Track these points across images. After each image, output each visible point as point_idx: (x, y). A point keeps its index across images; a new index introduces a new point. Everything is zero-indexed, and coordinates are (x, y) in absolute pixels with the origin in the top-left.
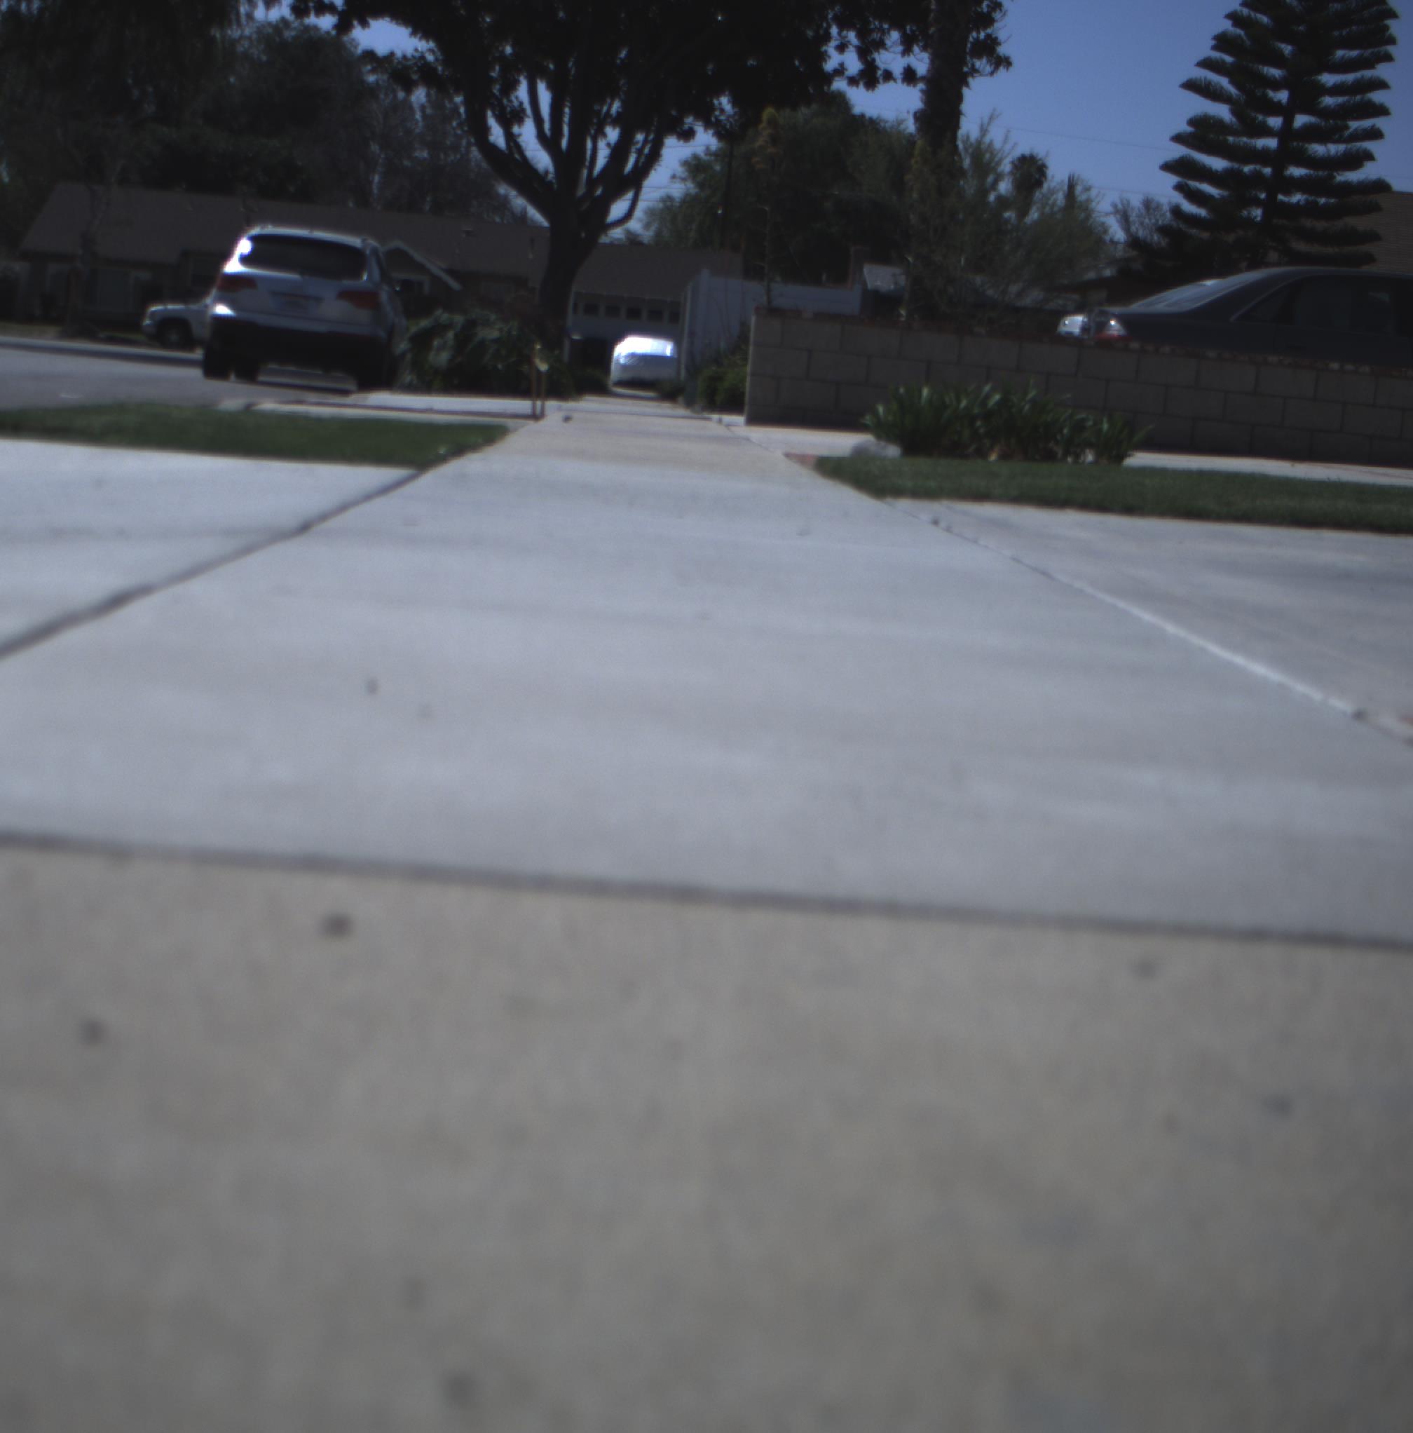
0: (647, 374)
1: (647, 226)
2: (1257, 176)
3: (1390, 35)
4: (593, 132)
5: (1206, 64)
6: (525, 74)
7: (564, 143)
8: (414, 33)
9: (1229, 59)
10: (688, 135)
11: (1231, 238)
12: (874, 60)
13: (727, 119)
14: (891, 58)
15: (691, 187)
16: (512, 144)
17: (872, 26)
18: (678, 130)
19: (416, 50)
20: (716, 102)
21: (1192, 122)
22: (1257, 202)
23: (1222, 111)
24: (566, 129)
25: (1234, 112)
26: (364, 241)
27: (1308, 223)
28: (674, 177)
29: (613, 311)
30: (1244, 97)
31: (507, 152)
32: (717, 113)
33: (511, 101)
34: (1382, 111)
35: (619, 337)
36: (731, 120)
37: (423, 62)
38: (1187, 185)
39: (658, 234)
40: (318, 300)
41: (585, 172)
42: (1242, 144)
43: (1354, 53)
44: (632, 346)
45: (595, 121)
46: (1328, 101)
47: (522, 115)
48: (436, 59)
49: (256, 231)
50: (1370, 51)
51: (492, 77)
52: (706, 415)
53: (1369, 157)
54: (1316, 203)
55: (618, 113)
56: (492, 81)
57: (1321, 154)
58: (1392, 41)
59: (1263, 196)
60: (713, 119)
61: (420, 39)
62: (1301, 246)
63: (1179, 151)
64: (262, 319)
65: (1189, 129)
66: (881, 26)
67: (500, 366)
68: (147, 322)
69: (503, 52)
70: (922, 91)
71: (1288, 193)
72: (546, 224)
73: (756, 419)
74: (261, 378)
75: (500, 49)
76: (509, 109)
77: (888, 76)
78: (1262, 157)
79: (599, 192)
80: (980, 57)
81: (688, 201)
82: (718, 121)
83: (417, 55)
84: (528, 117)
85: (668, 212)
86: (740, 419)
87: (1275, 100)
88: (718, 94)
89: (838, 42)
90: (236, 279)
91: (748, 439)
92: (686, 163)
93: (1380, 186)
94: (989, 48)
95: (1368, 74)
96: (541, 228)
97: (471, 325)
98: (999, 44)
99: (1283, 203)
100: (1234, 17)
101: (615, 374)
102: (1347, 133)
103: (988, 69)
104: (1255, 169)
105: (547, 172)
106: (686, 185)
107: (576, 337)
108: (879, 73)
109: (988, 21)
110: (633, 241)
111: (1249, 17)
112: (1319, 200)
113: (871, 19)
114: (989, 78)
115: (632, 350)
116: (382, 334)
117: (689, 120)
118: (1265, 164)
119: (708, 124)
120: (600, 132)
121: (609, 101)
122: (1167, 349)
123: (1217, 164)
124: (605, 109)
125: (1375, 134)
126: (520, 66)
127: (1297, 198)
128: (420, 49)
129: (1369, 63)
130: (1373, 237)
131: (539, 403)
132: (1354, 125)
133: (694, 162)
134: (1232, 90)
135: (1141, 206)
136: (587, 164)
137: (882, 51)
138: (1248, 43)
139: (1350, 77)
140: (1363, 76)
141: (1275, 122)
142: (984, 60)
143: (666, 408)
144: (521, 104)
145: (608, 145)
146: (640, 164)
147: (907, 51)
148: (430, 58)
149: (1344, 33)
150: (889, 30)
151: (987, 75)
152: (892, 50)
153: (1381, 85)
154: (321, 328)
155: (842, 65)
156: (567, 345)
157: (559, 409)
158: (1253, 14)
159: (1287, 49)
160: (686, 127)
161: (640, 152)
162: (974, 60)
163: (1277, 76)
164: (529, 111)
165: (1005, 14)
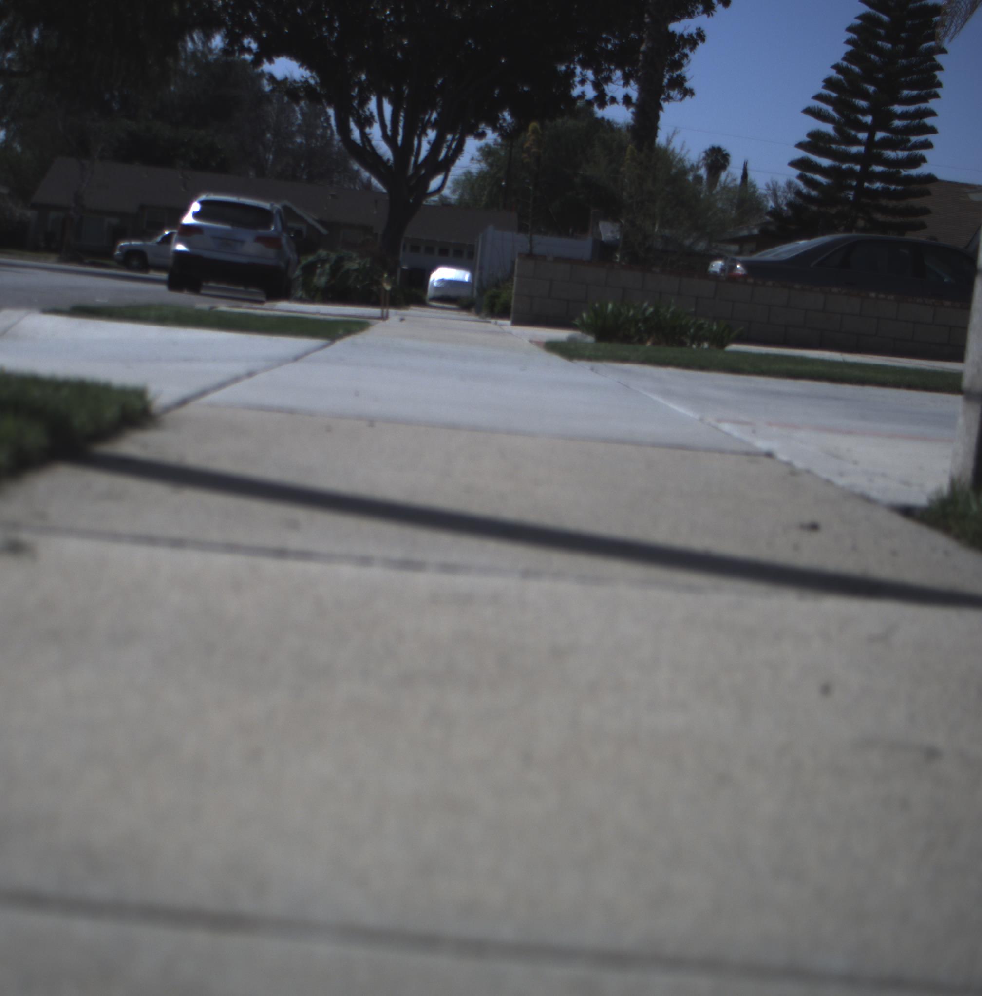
0: (452, 293)
1: (454, 192)
2: (851, 171)
3: (938, 81)
4: (418, 132)
5: (819, 97)
6: (374, 93)
7: (400, 139)
8: (301, 66)
9: (834, 94)
10: (481, 135)
11: (833, 211)
12: (604, 90)
13: (508, 126)
14: (616, 88)
15: (484, 165)
16: (365, 140)
17: (604, 67)
18: (475, 132)
19: (303, 77)
20: (500, 115)
21: (811, 135)
22: (851, 187)
23: (828, 128)
24: (401, 131)
25: (836, 129)
26: (272, 205)
27: (884, 202)
28: (472, 159)
29: (429, 250)
30: (843, 120)
31: (361, 145)
32: (501, 121)
33: (364, 112)
34: (933, 130)
35: (433, 268)
36: (510, 126)
37: (307, 84)
38: (805, 176)
39: (461, 197)
40: (242, 242)
41: (413, 159)
42: (841, 150)
43: (915, 92)
44: (442, 274)
45: (420, 125)
46: (897, 123)
47: (372, 120)
48: (316, 83)
49: (203, 197)
50: (925, 91)
51: (352, 95)
52: (488, 319)
53: (923, 160)
54: (888, 189)
55: (435, 119)
56: (353, 98)
57: (893, 157)
58: (939, 85)
59: (855, 184)
60: (498, 125)
61: (306, 69)
62: (879, 217)
63: (801, 154)
64: (206, 254)
65: (808, 140)
66: (609, 68)
67: (358, 287)
68: (118, 252)
69: (360, 78)
70: (633, 113)
71: (871, 181)
72: (384, 191)
73: (517, 322)
74: (203, 292)
75: (358, 76)
76: (363, 116)
77: (613, 100)
78: (855, 158)
79: (423, 172)
80: (673, 89)
81: (482, 175)
82: (501, 126)
83: (303, 80)
84: (376, 122)
85: (469, 182)
86: (508, 322)
87: (864, 121)
88: (502, 109)
89: (580, 79)
90: (190, 228)
91: (510, 333)
92: (481, 149)
93: (931, 179)
94: (679, 83)
95: (923, 106)
96: (381, 193)
97: (340, 260)
98: (685, 81)
99: (868, 188)
100: (837, 67)
101: (430, 292)
102: (910, 144)
103: (679, 97)
104: (849, 166)
105: (388, 160)
106: (480, 165)
107: (405, 267)
108: (608, 98)
109: (678, 65)
110: (445, 204)
111: (847, 68)
112: (890, 187)
113: (603, 62)
114: (679, 103)
115: (441, 277)
116: (282, 264)
117: (482, 126)
118: (857, 163)
119: (495, 129)
120: (424, 133)
121: (429, 112)
122: (770, 283)
123: (825, 162)
124: (427, 117)
125: (928, 145)
126: (371, 89)
127: (877, 185)
128: (305, 76)
129: (925, 99)
130: (926, 211)
131: (385, 310)
132: (914, 139)
133: (486, 149)
134: (835, 115)
135: (785, 186)
136: (414, 153)
137: (610, 84)
138: (846, 85)
139: (912, 108)
140: (920, 108)
141: (863, 136)
142: (676, 91)
143: (464, 315)
144: (371, 113)
145: (429, 142)
146: (449, 155)
147: (626, 84)
148: (312, 82)
149: (908, 79)
150: (614, 70)
151: (677, 101)
152: (616, 83)
153: (932, 113)
154: (244, 260)
155: (583, 92)
156: (399, 274)
157: (396, 314)
158: (849, 66)
159: (871, 88)
160: (480, 130)
161: (449, 147)
162: (670, 91)
163: (865, 106)
164: (376, 118)
165: (689, 62)
